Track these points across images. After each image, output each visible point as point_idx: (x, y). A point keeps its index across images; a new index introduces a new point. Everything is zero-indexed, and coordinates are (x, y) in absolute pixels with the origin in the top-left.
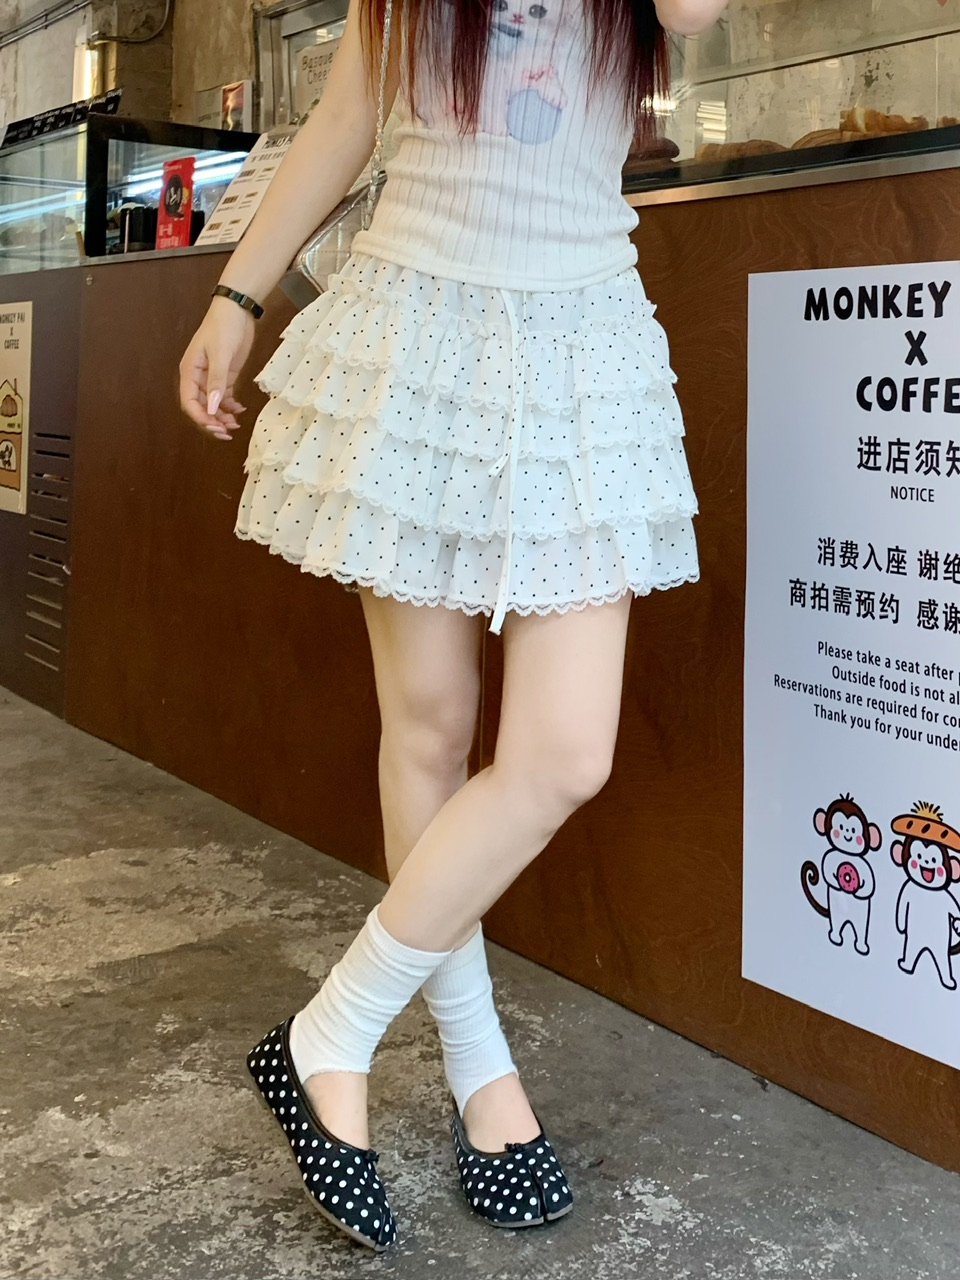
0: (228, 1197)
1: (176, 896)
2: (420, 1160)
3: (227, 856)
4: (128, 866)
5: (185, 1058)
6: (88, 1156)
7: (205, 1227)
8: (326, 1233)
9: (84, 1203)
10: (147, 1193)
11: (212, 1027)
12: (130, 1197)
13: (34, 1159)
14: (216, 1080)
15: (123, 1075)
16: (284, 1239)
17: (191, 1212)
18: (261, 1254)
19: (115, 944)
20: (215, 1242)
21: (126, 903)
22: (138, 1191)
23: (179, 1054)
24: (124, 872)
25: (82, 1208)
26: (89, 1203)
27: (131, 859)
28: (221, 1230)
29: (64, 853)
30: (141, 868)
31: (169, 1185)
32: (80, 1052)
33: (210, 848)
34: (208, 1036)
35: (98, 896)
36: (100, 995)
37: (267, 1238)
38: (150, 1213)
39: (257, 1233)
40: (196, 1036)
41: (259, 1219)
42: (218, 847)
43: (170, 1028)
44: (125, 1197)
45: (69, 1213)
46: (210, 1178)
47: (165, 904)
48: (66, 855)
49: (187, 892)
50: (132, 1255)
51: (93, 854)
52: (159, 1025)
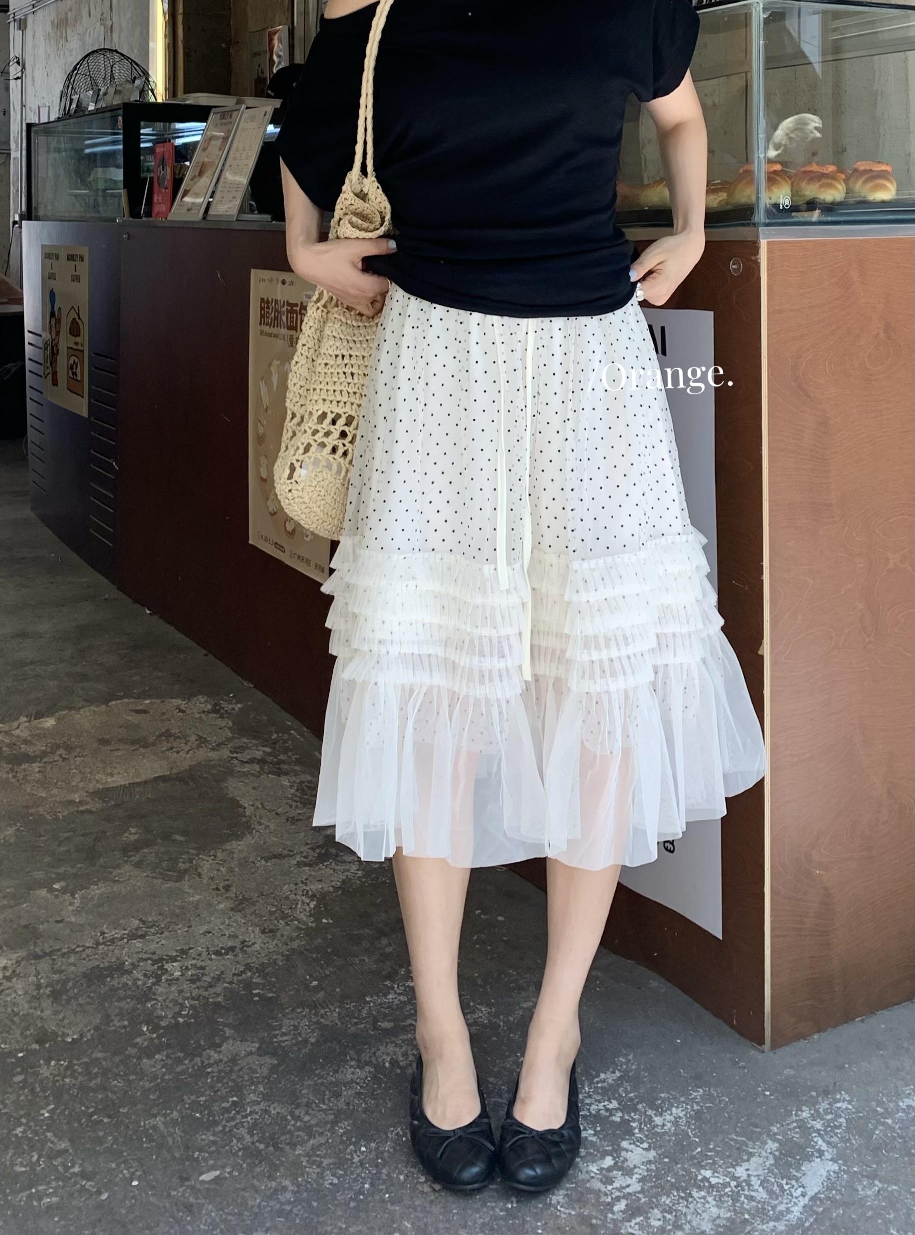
0: (139, 952)
1: (163, 738)
2: (271, 934)
3: (209, 707)
4: (134, 714)
5: (137, 858)
6: (57, 922)
7: (119, 968)
8: (195, 977)
9: (47, 951)
10: (88, 948)
11: (161, 839)
12: (77, 949)
13: (23, 922)
14: (154, 875)
15: (92, 868)
16: (167, 980)
17: (113, 960)
18: (150, 988)
19: (112, 775)
20: (124, 979)
21: (126, 743)
22: (83, 946)
23: (134, 856)
24: (130, 718)
25: (45, 954)
26: (50, 952)
27: (137, 708)
28: (129, 972)
29: (90, 701)
30: (143, 715)
31: (103, 943)
32: (69, 851)
33: (198, 700)
34: (156, 845)
35: (107, 737)
36: (90, 812)
37: (157, 979)
38: (87, 960)
39: (151, 975)
40: (147, 844)
41: (156, 967)
42: (204, 699)
43: (133, 838)
44: (74, 950)
45: (37, 957)
46: (132, 940)
47: (153, 744)
48: (92, 703)
49: (171, 735)
50: (70, 984)
51: (110, 704)
52: (126, 834)
